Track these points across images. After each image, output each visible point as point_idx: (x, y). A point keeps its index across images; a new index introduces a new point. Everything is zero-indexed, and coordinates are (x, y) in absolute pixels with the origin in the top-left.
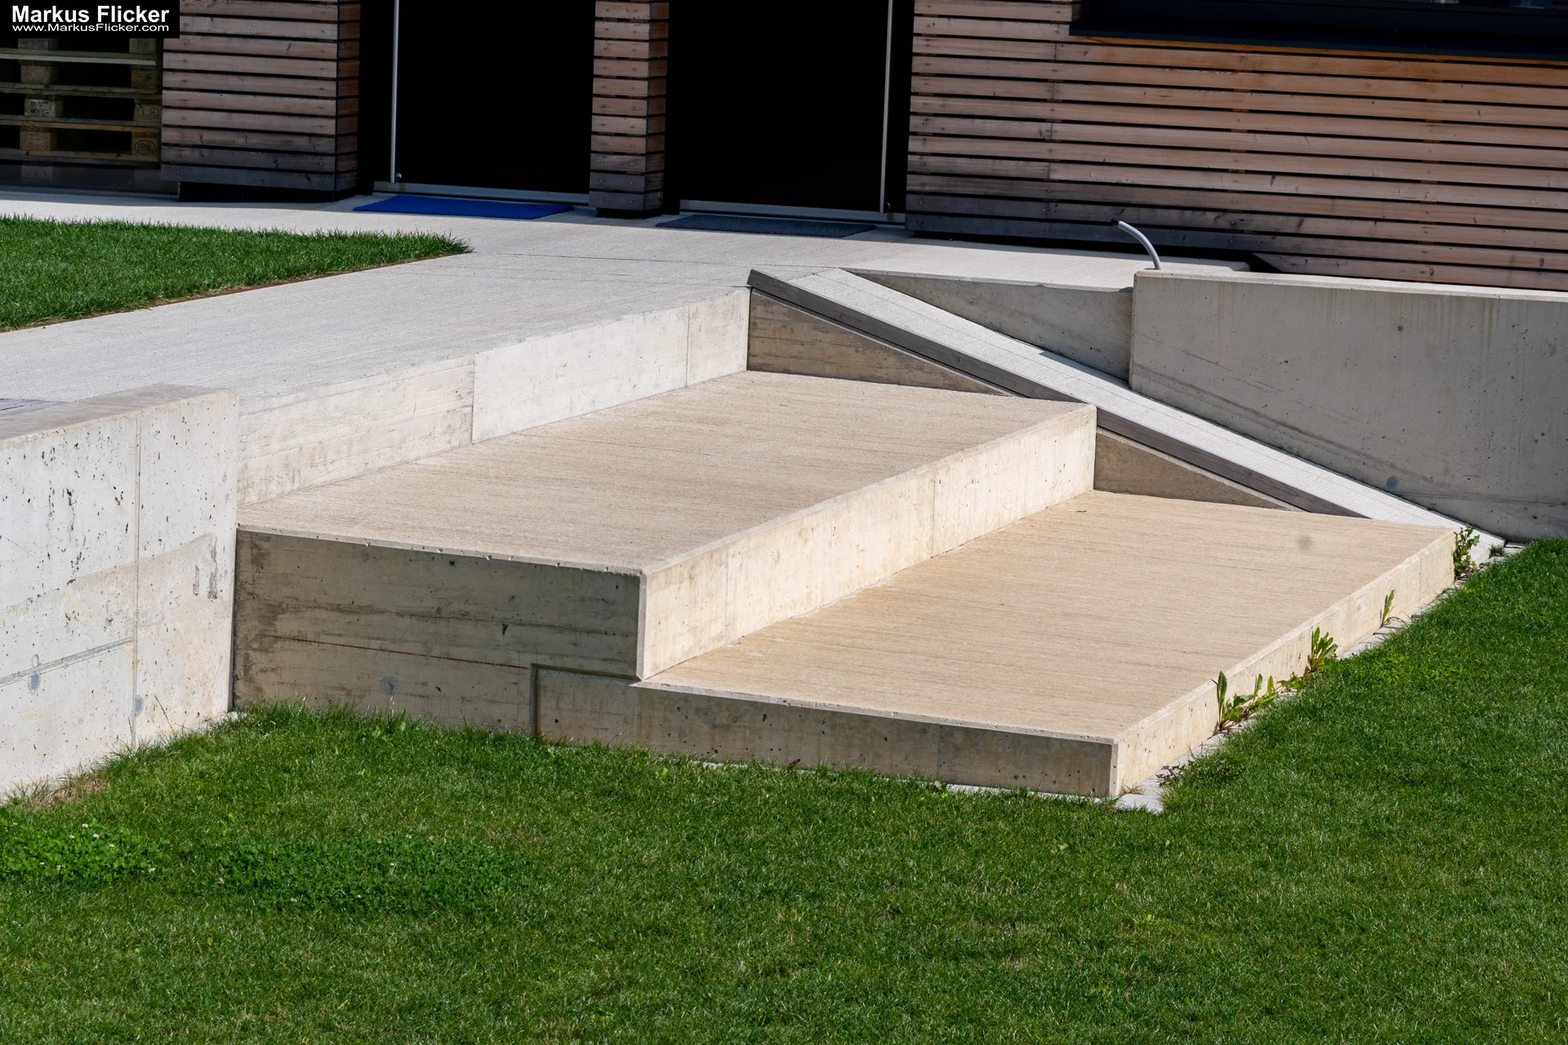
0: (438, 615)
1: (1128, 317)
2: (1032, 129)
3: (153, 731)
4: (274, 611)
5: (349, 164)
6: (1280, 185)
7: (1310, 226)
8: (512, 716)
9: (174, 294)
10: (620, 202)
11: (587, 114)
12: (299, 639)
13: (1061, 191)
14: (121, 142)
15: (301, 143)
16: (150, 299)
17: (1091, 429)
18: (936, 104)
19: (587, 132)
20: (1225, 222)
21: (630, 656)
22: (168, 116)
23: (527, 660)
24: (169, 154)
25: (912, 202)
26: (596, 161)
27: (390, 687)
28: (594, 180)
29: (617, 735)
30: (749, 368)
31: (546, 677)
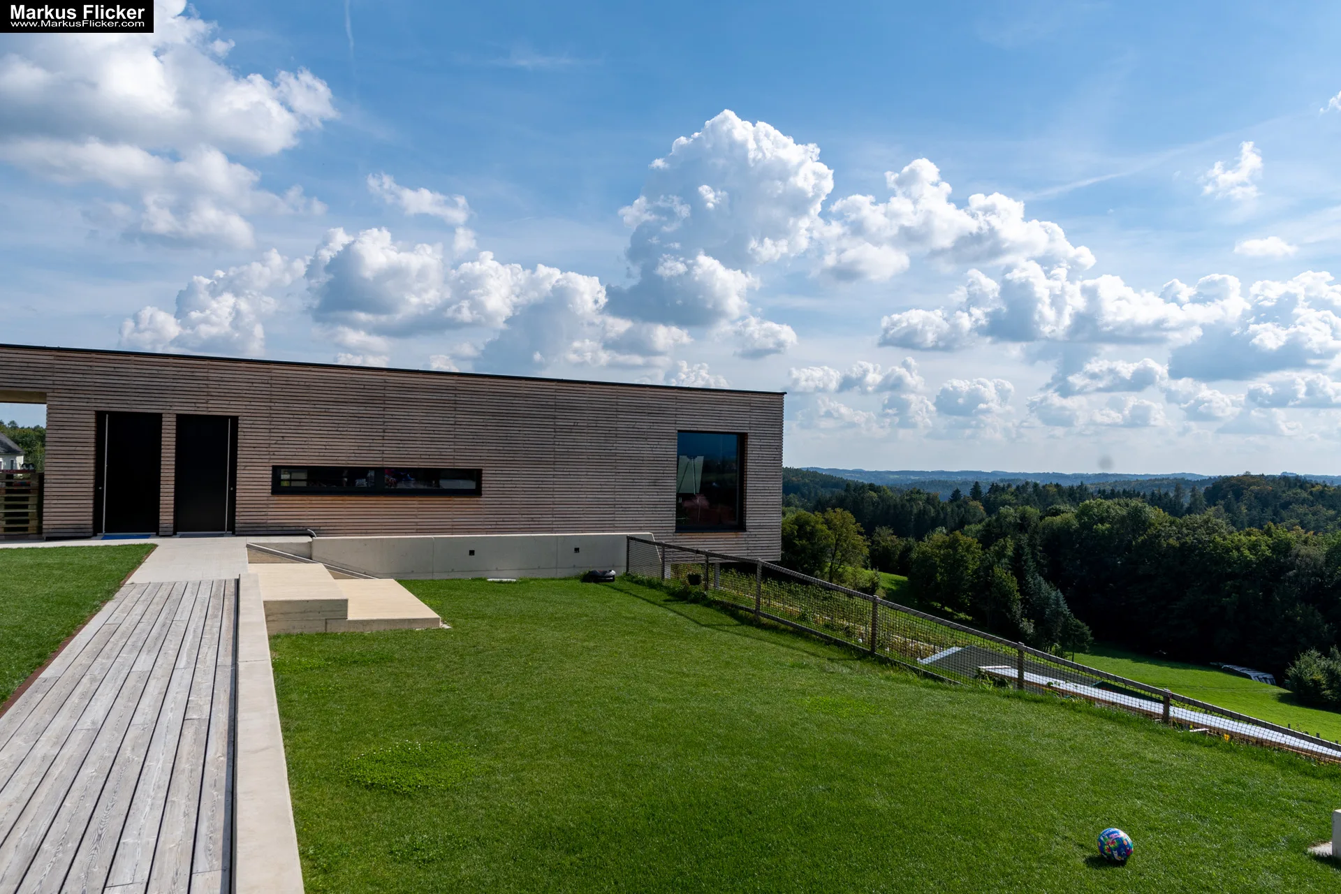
0: (305, 612)
1: (311, 547)
2: (263, 513)
8: (321, 629)
11: (158, 516)
12: (274, 621)
13: (270, 525)
15: (84, 526)
18: (242, 510)
19: (158, 520)
21: (345, 615)
22: (45, 522)
23: (324, 618)
24: (45, 531)
25: (237, 530)
26: (161, 525)
27: (295, 627)
28: (160, 529)
29: (343, 630)
31: (328, 621)
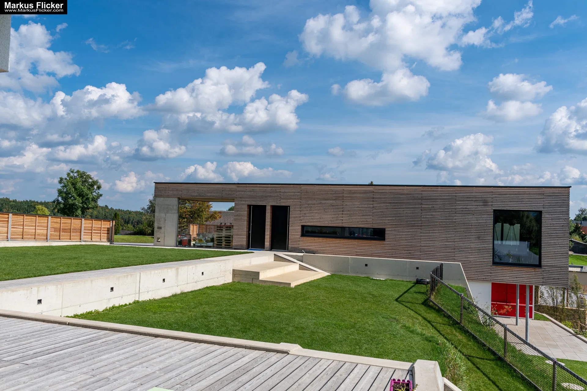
0: (246, 275)
1: (303, 257)
2: (298, 244)
3: (226, 282)
4: (235, 275)
5: (247, 247)
6: (316, 248)
7: (318, 251)
8: (251, 282)
9: (231, 255)
10: (267, 250)
12: (237, 277)
13: (300, 249)
14: (230, 245)
15: (243, 245)
16: (229, 255)
17: (299, 265)
18: (291, 242)
19: (264, 244)
20: (312, 251)
21: (259, 278)
22: (233, 243)
23: (252, 278)
24: (233, 246)
25: (289, 249)
26: (265, 246)
27: (243, 280)
28: (265, 248)
29: (258, 283)
30: (274, 261)
31: (253, 279)
